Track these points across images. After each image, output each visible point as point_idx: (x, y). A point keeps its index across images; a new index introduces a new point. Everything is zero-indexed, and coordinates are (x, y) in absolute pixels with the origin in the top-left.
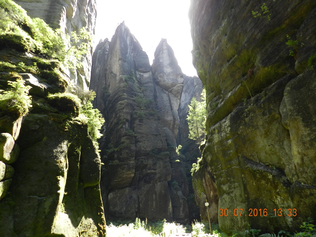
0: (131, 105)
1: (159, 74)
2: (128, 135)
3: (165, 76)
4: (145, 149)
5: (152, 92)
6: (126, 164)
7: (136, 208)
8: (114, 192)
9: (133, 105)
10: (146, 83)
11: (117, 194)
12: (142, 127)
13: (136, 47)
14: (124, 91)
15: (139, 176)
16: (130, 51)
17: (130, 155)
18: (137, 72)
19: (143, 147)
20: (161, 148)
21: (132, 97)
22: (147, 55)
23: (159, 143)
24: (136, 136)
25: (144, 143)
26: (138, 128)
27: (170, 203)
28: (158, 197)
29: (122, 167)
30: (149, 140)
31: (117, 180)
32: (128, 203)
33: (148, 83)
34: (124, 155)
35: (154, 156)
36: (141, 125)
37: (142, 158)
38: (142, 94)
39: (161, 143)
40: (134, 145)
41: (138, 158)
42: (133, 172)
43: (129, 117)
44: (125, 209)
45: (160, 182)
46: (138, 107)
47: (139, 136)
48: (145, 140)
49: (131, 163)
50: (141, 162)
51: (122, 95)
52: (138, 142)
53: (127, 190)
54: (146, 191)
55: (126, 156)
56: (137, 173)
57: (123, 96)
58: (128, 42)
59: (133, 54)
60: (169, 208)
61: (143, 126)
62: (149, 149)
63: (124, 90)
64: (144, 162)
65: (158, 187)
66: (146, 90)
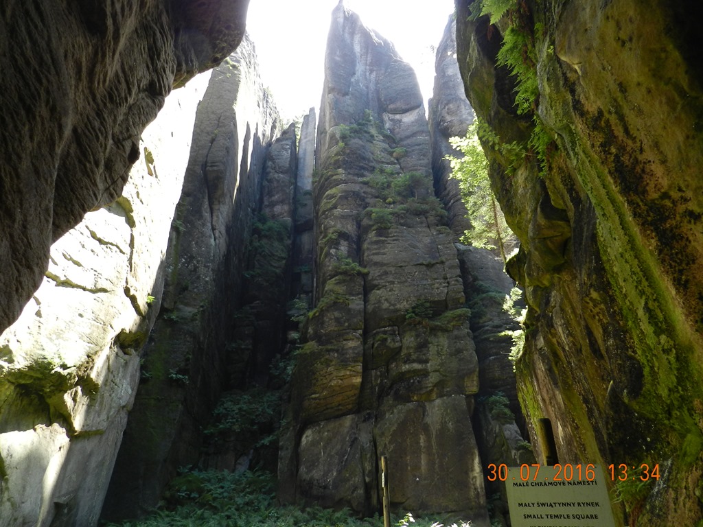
0: (356, 195)
1: (444, 108)
2: (341, 273)
3: (463, 107)
4: (391, 304)
5: (424, 155)
6: (332, 350)
7: (367, 472)
8: (317, 428)
9: (363, 194)
10: (408, 137)
11: (323, 433)
12: (384, 249)
13: (381, 56)
14: (337, 165)
15: (379, 382)
16: (366, 69)
17: (346, 324)
18: (386, 117)
19: (386, 300)
20: (446, 300)
21: (363, 176)
22: (411, 69)
23: (436, 285)
24: (367, 274)
25: (390, 291)
26: (374, 252)
27: (477, 460)
28: (433, 441)
29: (322, 360)
30: (406, 281)
31: (317, 395)
32: (346, 457)
33: (414, 135)
34: (330, 327)
35: (420, 323)
36: (383, 242)
37: (385, 332)
38: (398, 166)
39: (444, 287)
40: (360, 298)
41: (375, 332)
42: (358, 372)
43: (350, 228)
44: (335, 474)
45: (440, 396)
46: (377, 197)
47: (374, 272)
48: (393, 283)
49: (351, 348)
50: (379, 342)
51: (333, 173)
52: (373, 289)
53: (348, 421)
54: (396, 425)
55: (336, 329)
56: (373, 374)
57: (335, 177)
58: (357, 48)
59: (373, 76)
60: (471, 475)
61: (388, 245)
62: (404, 305)
63: (337, 161)
64: (389, 341)
65: (436, 411)
66: (406, 154)
